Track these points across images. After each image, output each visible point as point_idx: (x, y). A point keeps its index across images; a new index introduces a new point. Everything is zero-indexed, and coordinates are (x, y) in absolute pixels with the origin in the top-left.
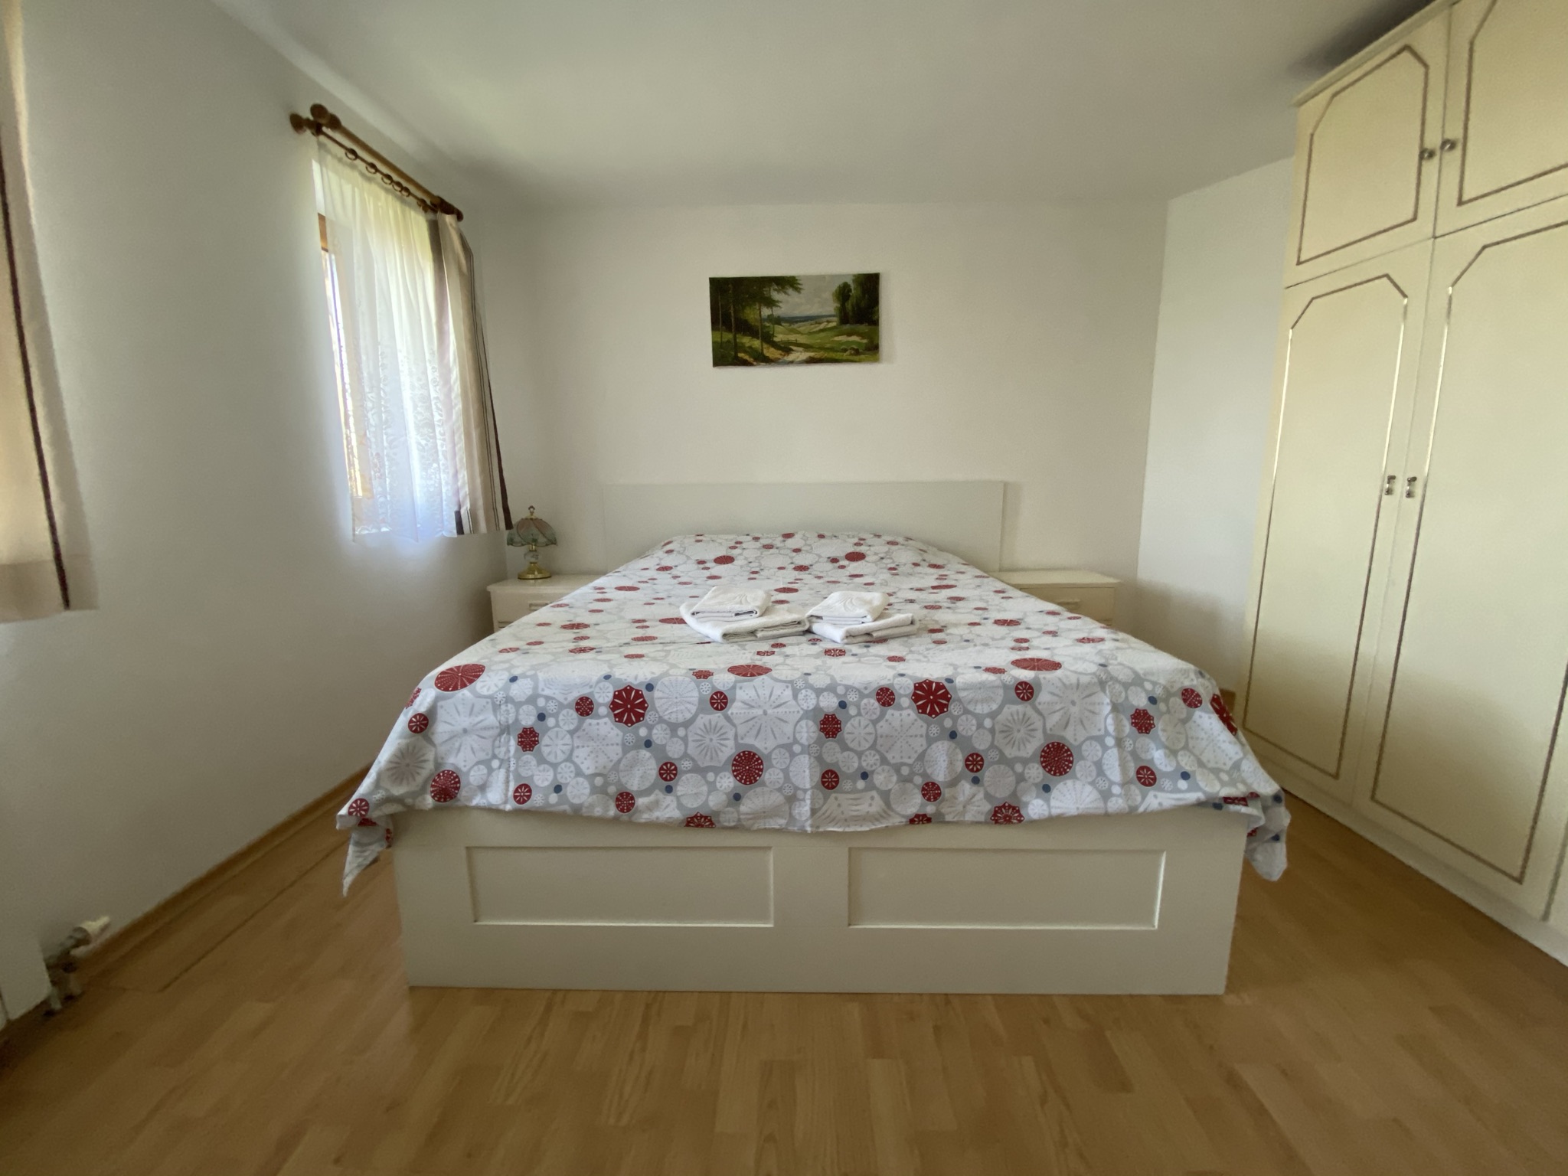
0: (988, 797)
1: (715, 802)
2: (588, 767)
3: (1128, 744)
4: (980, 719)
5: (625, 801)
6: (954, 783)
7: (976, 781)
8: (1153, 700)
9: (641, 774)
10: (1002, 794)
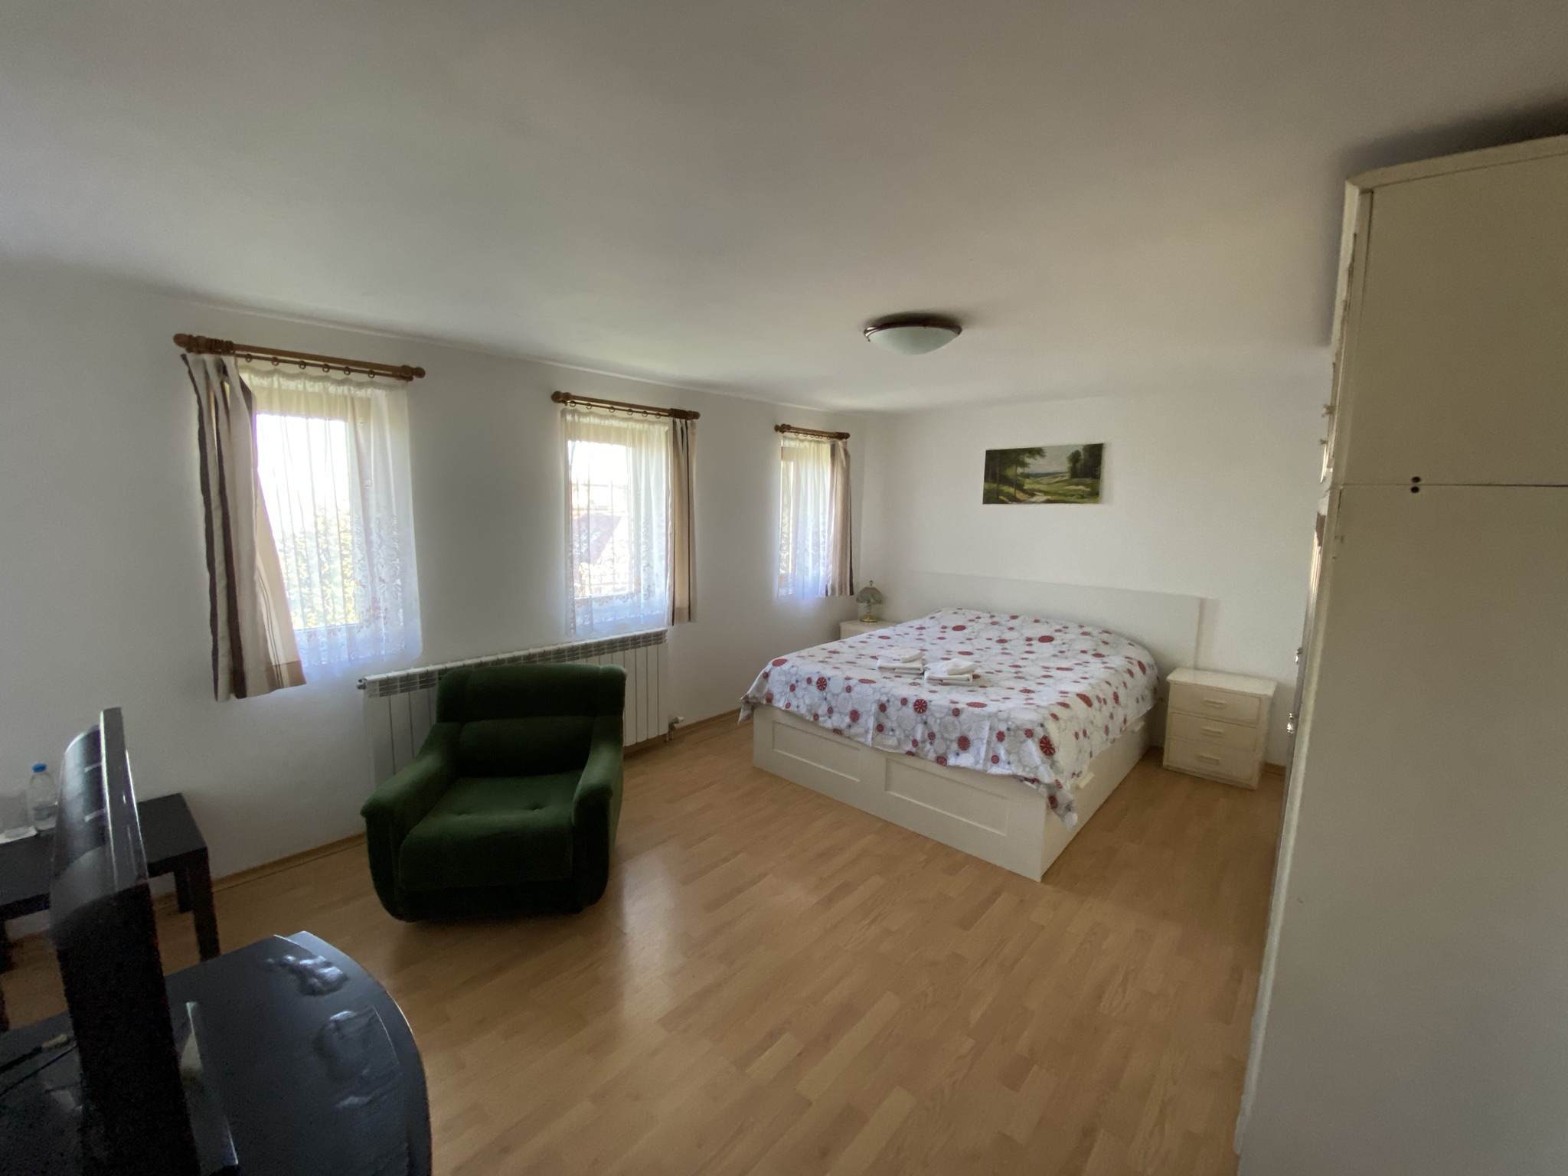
0: (935, 752)
1: (843, 726)
2: (807, 702)
3: (992, 745)
4: (936, 718)
5: (816, 717)
6: (923, 742)
7: (931, 744)
8: (1008, 729)
9: (822, 710)
10: (941, 752)
